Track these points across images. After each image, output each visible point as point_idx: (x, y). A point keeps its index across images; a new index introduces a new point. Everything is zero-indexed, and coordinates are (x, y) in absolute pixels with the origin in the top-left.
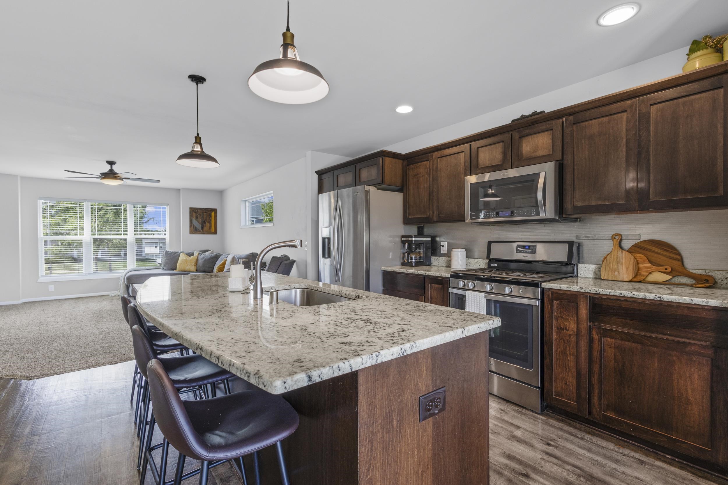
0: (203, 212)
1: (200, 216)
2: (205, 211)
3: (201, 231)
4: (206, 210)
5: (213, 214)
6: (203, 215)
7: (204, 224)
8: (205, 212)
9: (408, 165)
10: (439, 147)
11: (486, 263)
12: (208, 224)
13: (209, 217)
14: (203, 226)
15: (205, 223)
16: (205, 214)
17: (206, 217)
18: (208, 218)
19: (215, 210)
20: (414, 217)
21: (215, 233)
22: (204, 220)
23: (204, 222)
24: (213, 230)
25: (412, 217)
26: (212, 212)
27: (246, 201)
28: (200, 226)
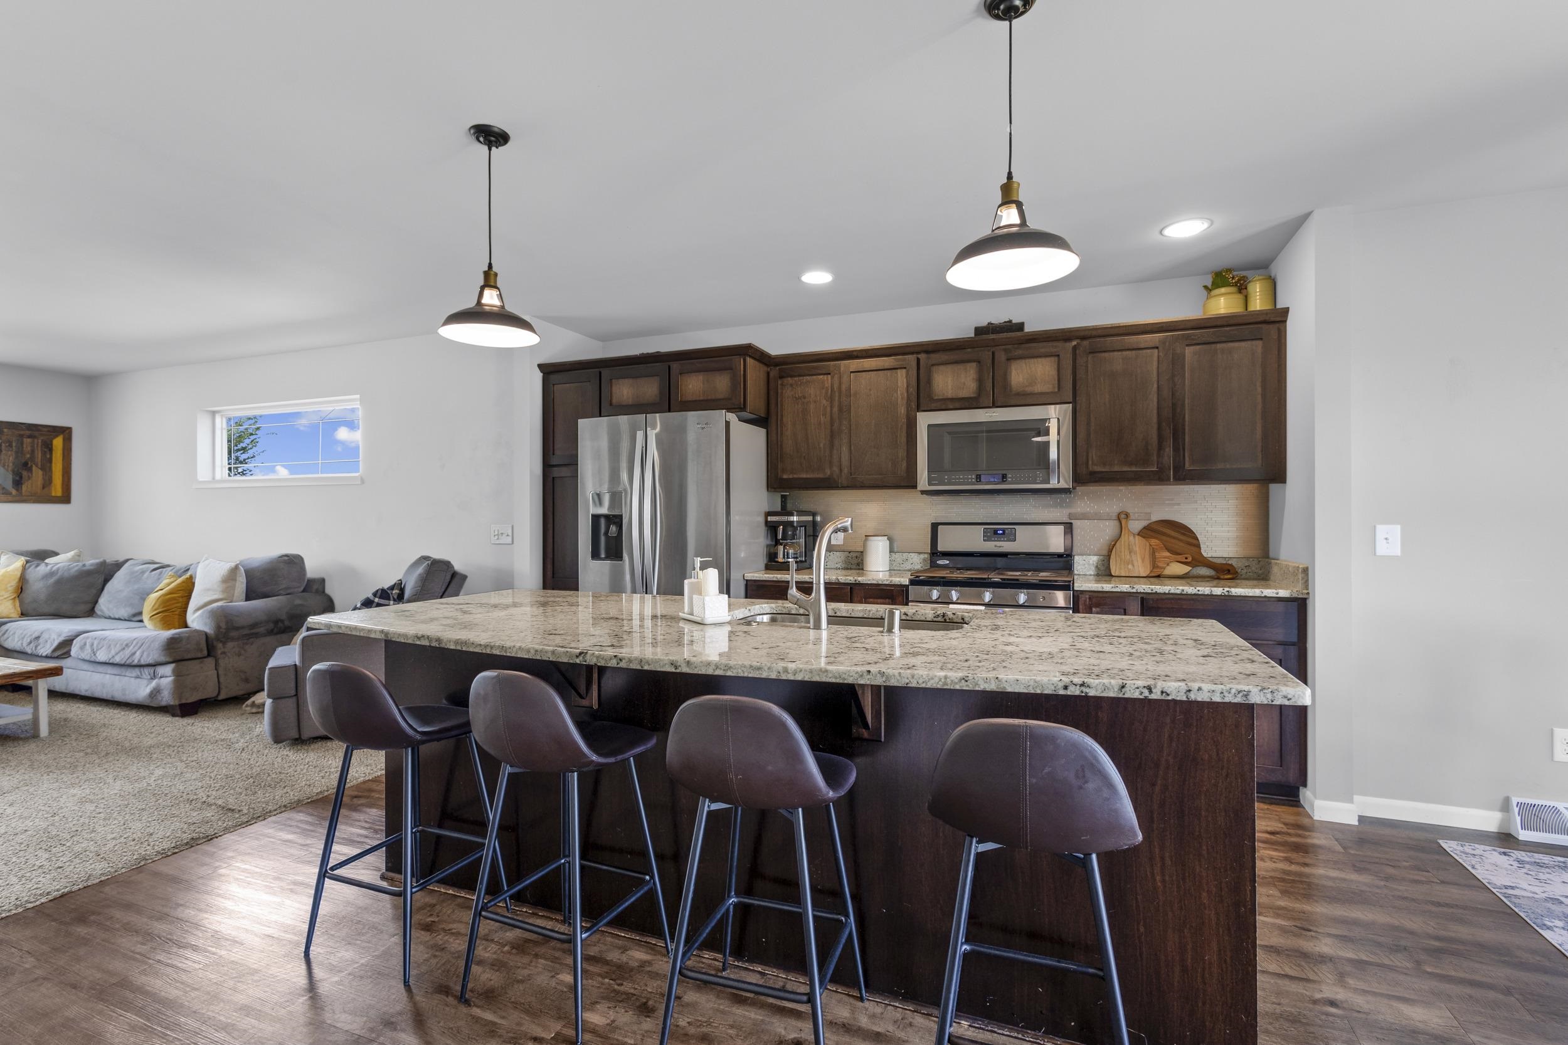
0: (22, 436)
1: (10, 446)
2: (28, 433)
3: (14, 492)
4: (33, 430)
5: (58, 442)
6: (22, 444)
7: (25, 473)
8: (29, 437)
9: (781, 377)
10: (854, 353)
11: (924, 560)
12: (40, 472)
13: (44, 454)
14: (21, 477)
15: (30, 470)
16: (29, 440)
17: (33, 451)
18: (39, 455)
19: (65, 432)
20: (795, 476)
21: (66, 498)
22: (23, 461)
23: (26, 466)
24: (57, 490)
25: (791, 476)
26: (57, 436)
27: (214, 413)
28: (11, 476)
